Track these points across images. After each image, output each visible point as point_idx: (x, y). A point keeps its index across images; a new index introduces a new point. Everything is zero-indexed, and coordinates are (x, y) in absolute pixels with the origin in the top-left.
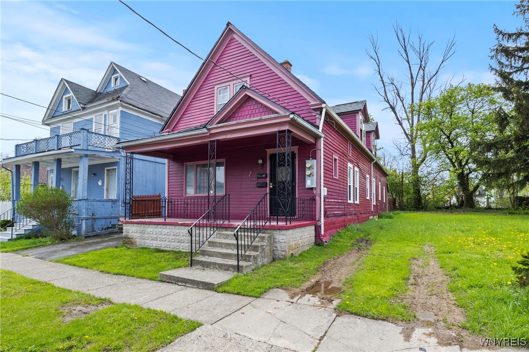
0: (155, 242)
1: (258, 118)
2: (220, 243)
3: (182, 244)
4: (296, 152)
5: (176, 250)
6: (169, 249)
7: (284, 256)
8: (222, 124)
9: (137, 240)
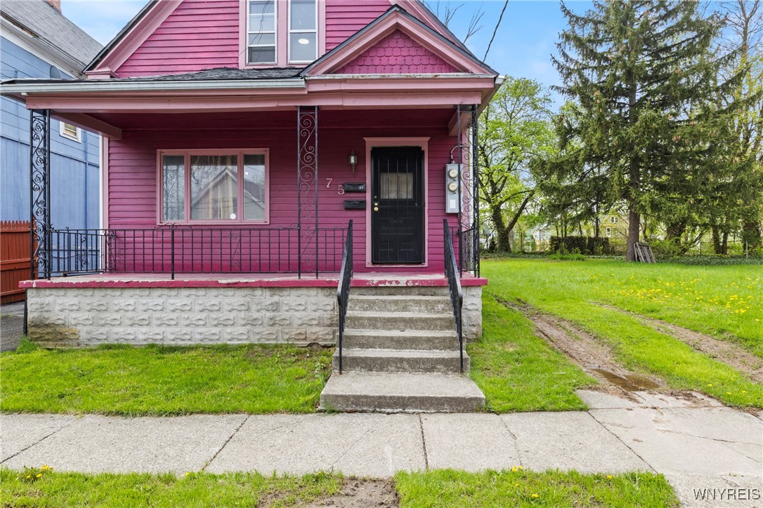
0: (144, 329)
1: (429, 75)
2: (369, 319)
3: (229, 330)
4: (425, 148)
5: (211, 343)
6: (189, 343)
7: (476, 335)
8: (338, 76)
9: (79, 328)
